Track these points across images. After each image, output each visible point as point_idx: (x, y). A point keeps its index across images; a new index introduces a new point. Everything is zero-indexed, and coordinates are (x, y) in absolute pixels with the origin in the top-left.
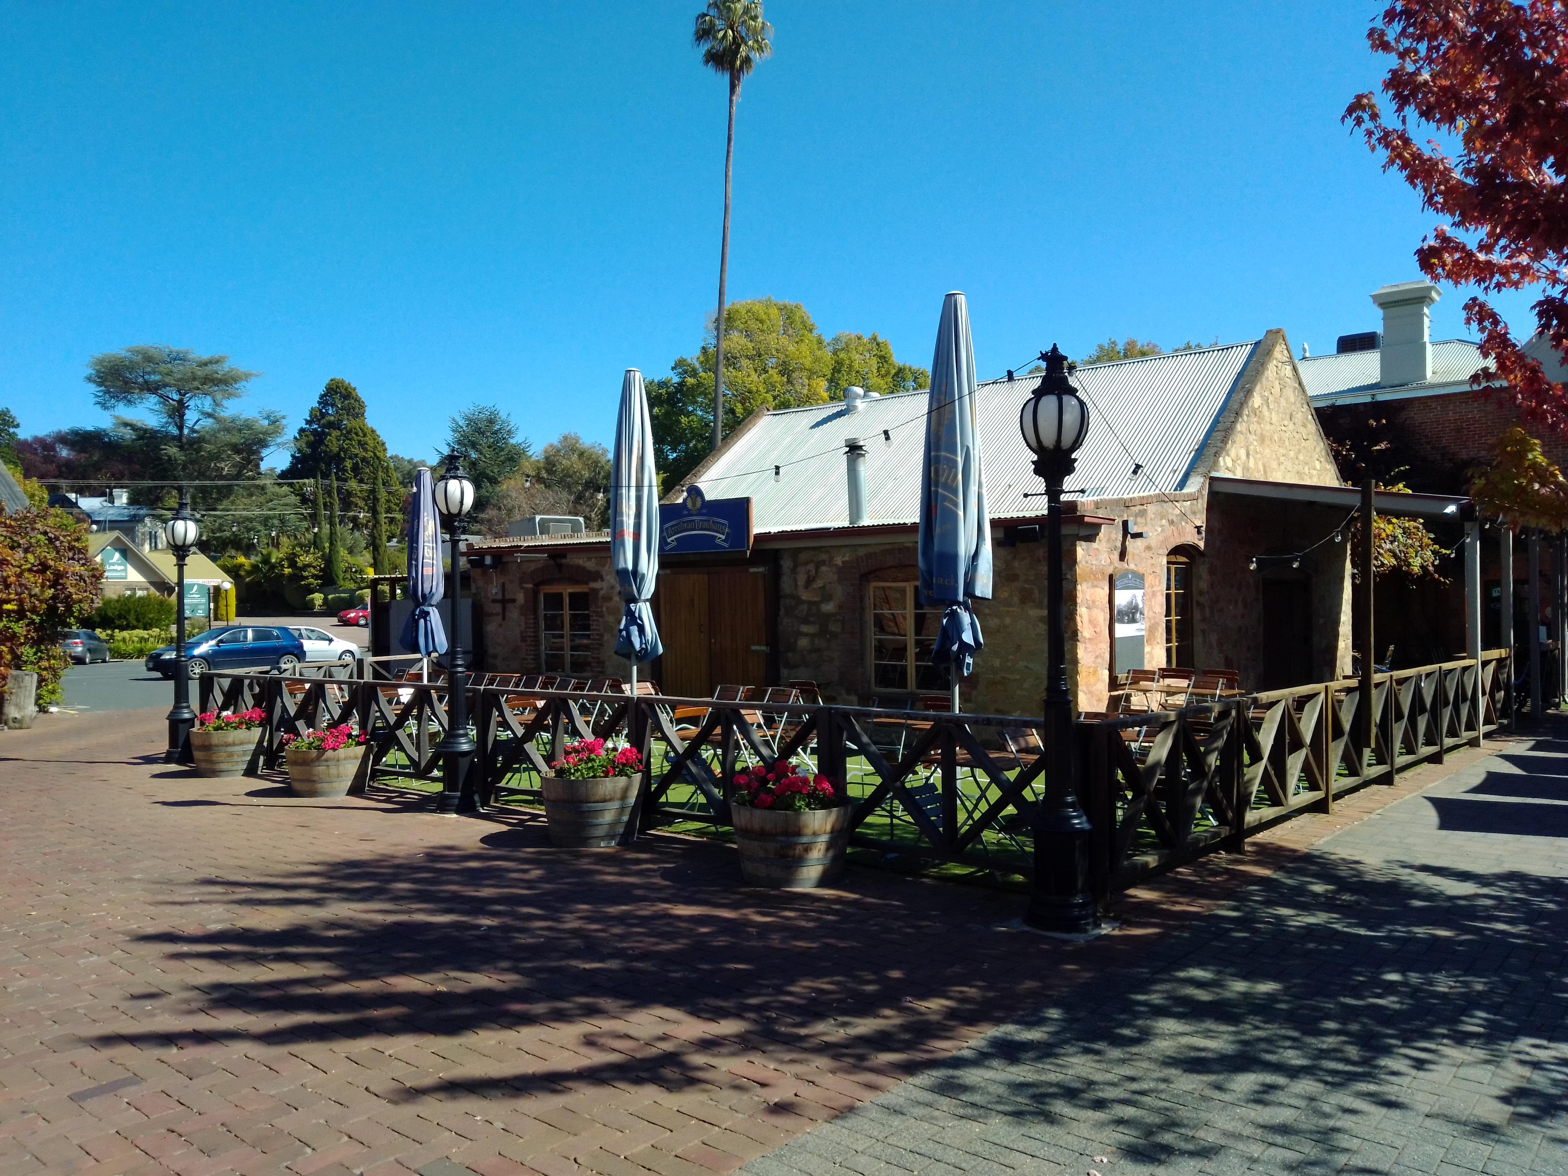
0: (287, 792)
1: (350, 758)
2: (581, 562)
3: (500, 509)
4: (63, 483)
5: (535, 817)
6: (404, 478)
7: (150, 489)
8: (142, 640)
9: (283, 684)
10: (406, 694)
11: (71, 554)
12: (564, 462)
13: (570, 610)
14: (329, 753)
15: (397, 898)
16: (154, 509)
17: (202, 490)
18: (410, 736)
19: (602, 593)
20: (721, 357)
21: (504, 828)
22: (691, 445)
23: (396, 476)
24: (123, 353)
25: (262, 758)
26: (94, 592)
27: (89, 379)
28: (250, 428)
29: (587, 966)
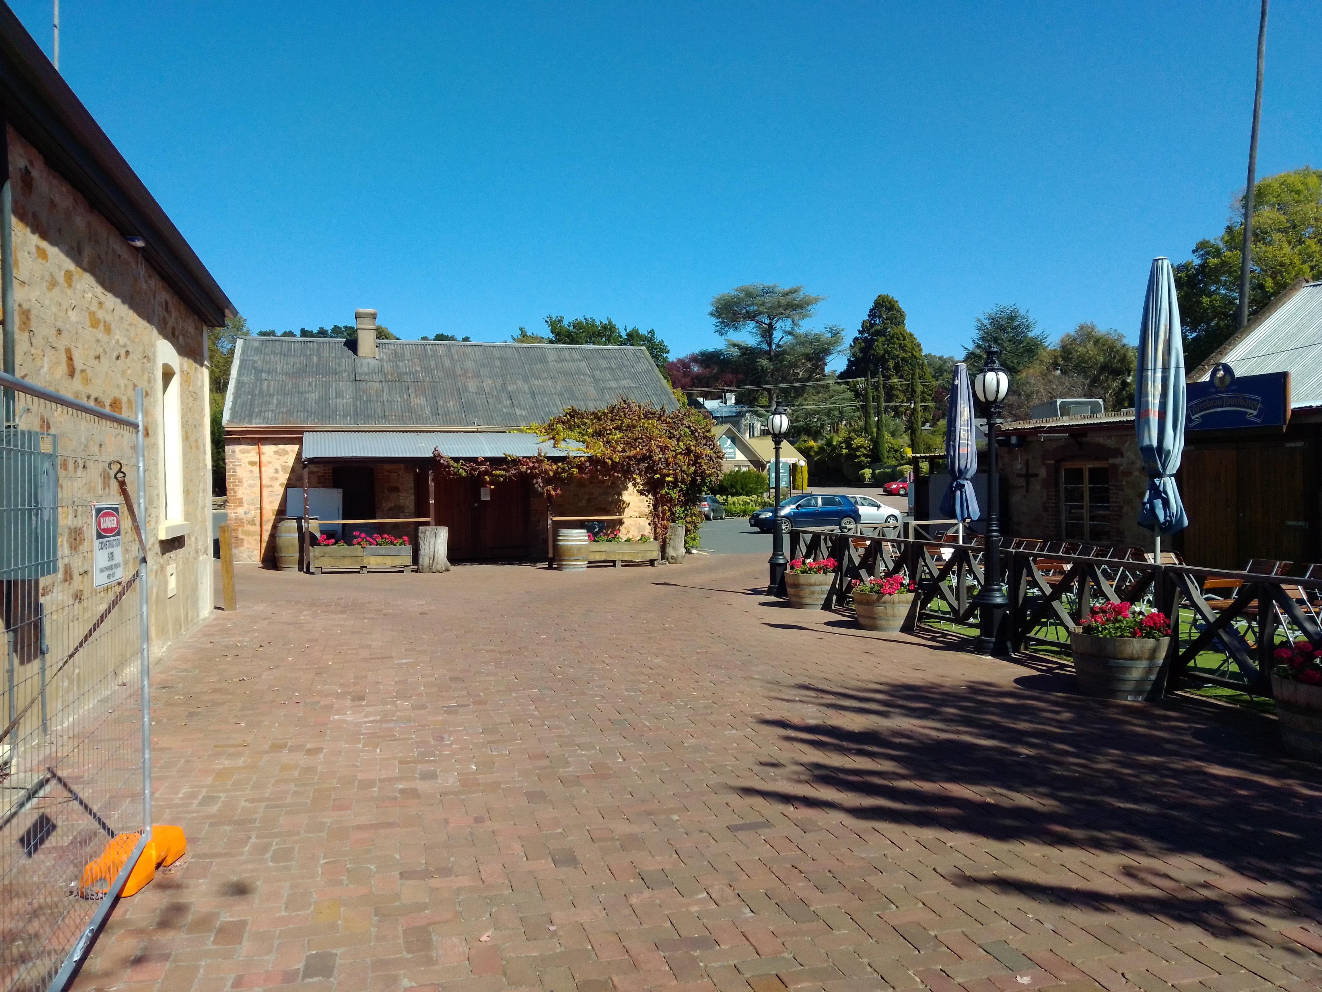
0: (854, 624)
1: (903, 602)
2: (1101, 440)
3: (1019, 395)
4: (696, 390)
5: (1062, 666)
6: (936, 373)
7: (750, 392)
8: (746, 503)
9: (851, 539)
10: (947, 553)
11: (704, 442)
12: (1080, 349)
13: (1090, 484)
14: (887, 597)
15: (947, 720)
16: (752, 407)
17: (785, 391)
18: (950, 587)
19: (1121, 468)
20: (1249, 234)
21: (1035, 673)
22: (1213, 324)
23: (929, 370)
24: (733, 292)
25: (835, 597)
26: (719, 468)
27: (711, 314)
28: (818, 340)
29: (1122, 805)
